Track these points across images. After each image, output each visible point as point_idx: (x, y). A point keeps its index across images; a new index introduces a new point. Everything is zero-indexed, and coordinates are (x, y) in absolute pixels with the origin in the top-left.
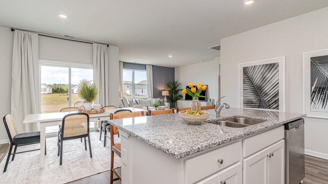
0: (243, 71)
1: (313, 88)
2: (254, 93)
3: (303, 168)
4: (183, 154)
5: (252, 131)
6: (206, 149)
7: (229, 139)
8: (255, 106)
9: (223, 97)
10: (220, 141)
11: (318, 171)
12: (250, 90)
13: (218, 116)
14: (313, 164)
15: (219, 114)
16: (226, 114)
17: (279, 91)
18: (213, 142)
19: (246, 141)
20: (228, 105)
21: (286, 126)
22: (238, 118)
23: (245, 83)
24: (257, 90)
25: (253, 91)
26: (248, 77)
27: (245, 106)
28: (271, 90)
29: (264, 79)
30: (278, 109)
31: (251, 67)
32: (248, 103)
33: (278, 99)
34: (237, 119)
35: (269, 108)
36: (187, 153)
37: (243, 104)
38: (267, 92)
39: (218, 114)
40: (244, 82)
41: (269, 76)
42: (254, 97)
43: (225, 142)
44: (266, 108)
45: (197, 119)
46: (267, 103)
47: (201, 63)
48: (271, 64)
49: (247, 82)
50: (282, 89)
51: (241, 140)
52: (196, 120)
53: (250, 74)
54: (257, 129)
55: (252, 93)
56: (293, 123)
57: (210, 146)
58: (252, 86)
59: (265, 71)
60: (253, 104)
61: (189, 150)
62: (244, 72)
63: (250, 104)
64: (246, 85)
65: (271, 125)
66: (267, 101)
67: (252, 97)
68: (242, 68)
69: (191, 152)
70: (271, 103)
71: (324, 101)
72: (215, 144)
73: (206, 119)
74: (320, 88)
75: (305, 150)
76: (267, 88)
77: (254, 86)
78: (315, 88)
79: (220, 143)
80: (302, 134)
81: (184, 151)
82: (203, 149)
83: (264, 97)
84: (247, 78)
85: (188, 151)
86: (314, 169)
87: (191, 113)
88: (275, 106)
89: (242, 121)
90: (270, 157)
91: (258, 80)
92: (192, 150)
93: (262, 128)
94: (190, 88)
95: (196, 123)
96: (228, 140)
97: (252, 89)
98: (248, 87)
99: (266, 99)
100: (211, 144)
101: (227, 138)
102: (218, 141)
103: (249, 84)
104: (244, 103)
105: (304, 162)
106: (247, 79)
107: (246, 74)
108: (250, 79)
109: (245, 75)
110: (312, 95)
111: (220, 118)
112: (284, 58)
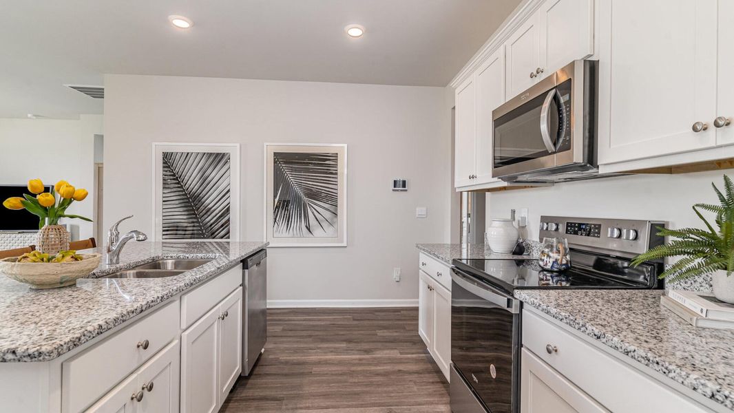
0: (164, 159)
1: (277, 200)
2: (185, 209)
3: (265, 330)
4: (65, 347)
5: (198, 277)
6: (117, 324)
7: (160, 298)
8: (185, 234)
9: (130, 217)
10: (144, 303)
11: (281, 328)
12: (177, 202)
13: (114, 261)
14: (275, 320)
15: (118, 257)
16: (132, 255)
17: (231, 204)
18: (129, 309)
19: (185, 298)
20: (143, 234)
21: (244, 263)
22: (161, 262)
23: (167, 186)
24: (192, 203)
25: (183, 205)
26: (174, 175)
27: (165, 237)
28: (217, 202)
29: (204, 179)
30: (228, 238)
31: (179, 155)
32: (172, 230)
33: (229, 220)
34: (159, 264)
35: (213, 238)
36: (74, 342)
37: (161, 233)
38: (210, 206)
39: (116, 258)
40: (165, 185)
41: (214, 175)
42: (185, 217)
43: (152, 304)
44: (208, 238)
45: (70, 272)
46: (210, 228)
47: (30, 118)
48: (218, 154)
49: (172, 186)
50: (235, 201)
51: (177, 298)
52: (64, 275)
53: (178, 169)
54: (205, 273)
55: (181, 209)
56: (254, 258)
57: (124, 318)
58: (181, 193)
59: (206, 166)
60: (179, 230)
61: (79, 335)
62: (164, 163)
63: (174, 232)
64: (169, 190)
65: (224, 264)
66: (209, 224)
67: (181, 217)
68: (161, 154)
69: (83, 338)
70: (217, 227)
71: (288, 221)
72: (133, 312)
73: (93, 269)
74: (284, 201)
75: (268, 301)
76: (210, 200)
77: (186, 194)
78: (279, 200)
79: (144, 308)
80: (264, 274)
81: (67, 340)
82: (109, 327)
83: (206, 216)
84: (170, 175)
85: (77, 338)
86: (276, 327)
87: (45, 259)
88: (223, 233)
89: (170, 265)
90: (223, 319)
91: (194, 183)
92: (86, 332)
93: (213, 269)
94: (35, 196)
95: (61, 283)
96: (159, 300)
97: (181, 201)
98: (173, 196)
99: (207, 220)
100: (125, 312)
101: (156, 297)
102: (139, 305)
103: (175, 190)
104: (164, 231)
105: (266, 321)
106: (172, 177)
107: (169, 167)
108: (177, 179)
109: (166, 169)
110: (274, 212)
111: (121, 264)
112: (238, 145)
